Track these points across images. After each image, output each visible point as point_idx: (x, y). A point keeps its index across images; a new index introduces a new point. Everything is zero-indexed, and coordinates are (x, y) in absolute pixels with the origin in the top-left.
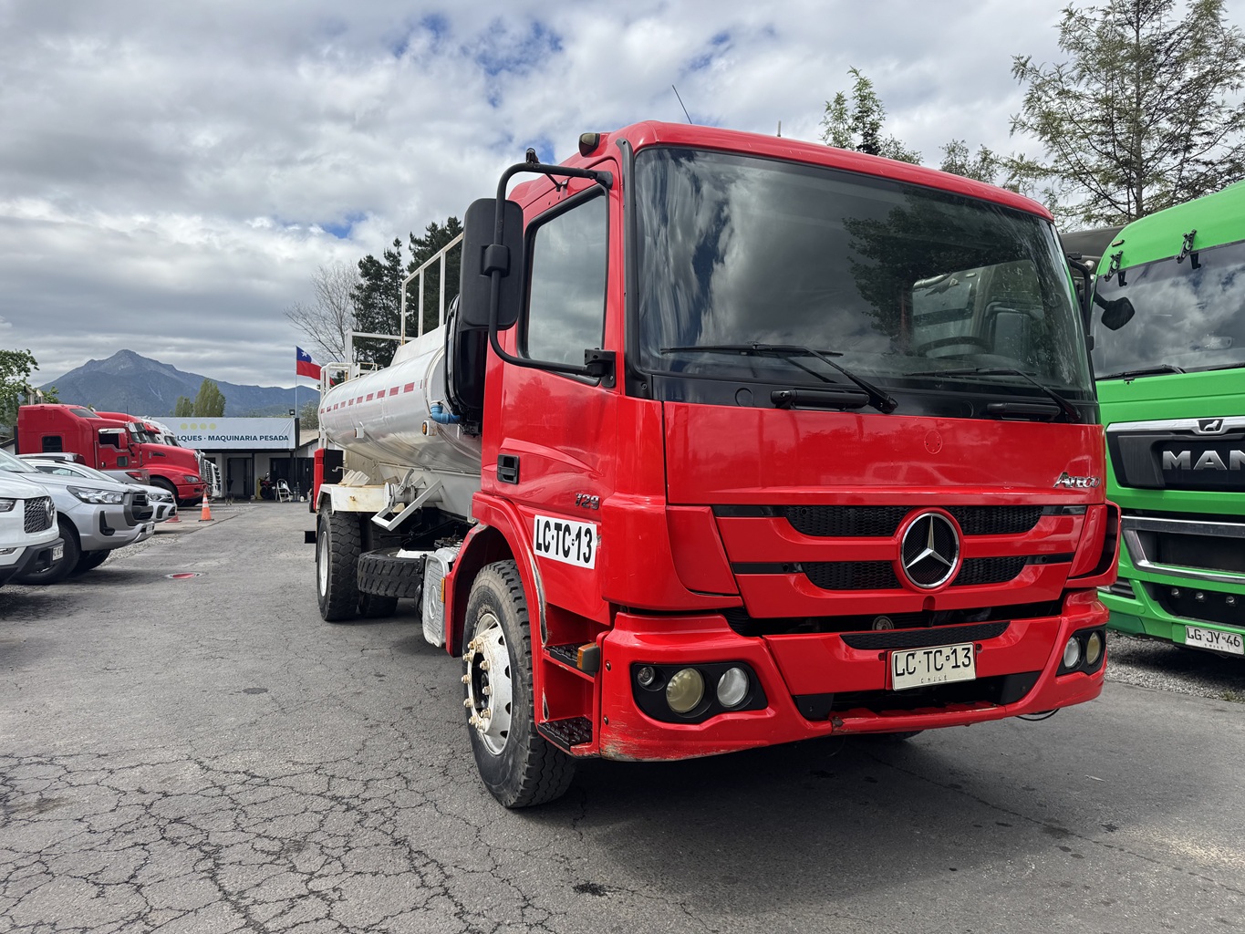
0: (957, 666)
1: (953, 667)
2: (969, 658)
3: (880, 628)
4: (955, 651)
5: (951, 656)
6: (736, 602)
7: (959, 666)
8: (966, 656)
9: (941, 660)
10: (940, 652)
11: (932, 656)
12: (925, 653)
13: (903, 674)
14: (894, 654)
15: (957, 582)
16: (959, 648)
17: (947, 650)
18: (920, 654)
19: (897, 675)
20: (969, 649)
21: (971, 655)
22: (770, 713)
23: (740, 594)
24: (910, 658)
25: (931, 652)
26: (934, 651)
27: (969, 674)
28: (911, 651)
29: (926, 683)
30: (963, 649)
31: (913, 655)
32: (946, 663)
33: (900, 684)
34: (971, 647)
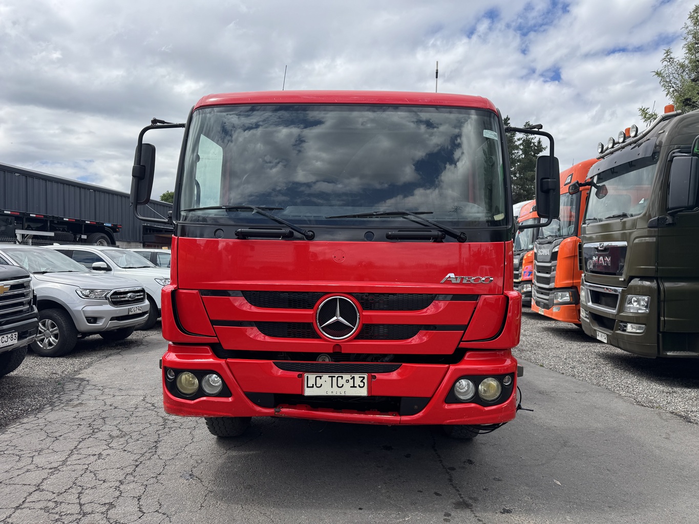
0: (354, 387)
1: (351, 387)
2: (364, 383)
3: (321, 361)
4: (353, 378)
5: (350, 380)
6: (214, 340)
7: (356, 387)
8: (361, 381)
9: (341, 382)
10: (342, 377)
11: (335, 379)
12: (329, 377)
13: (313, 387)
14: (306, 375)
15: (358, 337)
16: (357, 376)
17: (347, 377)
18: (326, 377)
19: (308, 387)
20: (364, 378)
21: (365, 381)
22: (230, 399)
23: (216, 336)
24: (318, 378)
25: (335, 377)
26: (336, 376)
27: (363, 392)
28: (320, 374)
29: (330, 394)
30: (360, 377)
31: (321, 377)
32: (345, 384)
33: (308, 392)
34: (366, 376)
